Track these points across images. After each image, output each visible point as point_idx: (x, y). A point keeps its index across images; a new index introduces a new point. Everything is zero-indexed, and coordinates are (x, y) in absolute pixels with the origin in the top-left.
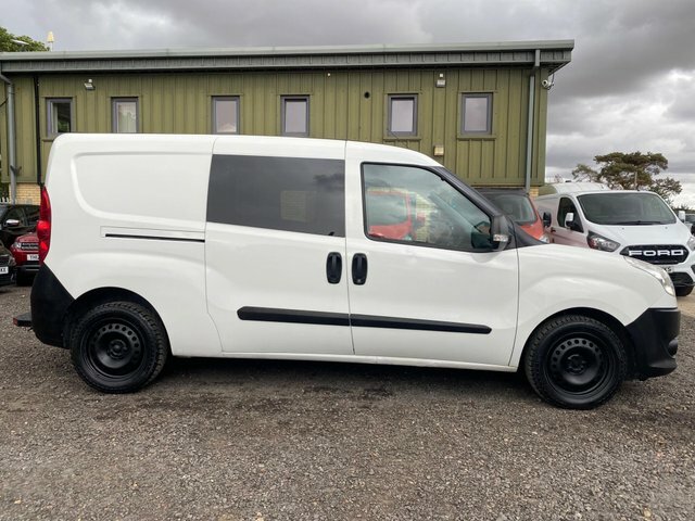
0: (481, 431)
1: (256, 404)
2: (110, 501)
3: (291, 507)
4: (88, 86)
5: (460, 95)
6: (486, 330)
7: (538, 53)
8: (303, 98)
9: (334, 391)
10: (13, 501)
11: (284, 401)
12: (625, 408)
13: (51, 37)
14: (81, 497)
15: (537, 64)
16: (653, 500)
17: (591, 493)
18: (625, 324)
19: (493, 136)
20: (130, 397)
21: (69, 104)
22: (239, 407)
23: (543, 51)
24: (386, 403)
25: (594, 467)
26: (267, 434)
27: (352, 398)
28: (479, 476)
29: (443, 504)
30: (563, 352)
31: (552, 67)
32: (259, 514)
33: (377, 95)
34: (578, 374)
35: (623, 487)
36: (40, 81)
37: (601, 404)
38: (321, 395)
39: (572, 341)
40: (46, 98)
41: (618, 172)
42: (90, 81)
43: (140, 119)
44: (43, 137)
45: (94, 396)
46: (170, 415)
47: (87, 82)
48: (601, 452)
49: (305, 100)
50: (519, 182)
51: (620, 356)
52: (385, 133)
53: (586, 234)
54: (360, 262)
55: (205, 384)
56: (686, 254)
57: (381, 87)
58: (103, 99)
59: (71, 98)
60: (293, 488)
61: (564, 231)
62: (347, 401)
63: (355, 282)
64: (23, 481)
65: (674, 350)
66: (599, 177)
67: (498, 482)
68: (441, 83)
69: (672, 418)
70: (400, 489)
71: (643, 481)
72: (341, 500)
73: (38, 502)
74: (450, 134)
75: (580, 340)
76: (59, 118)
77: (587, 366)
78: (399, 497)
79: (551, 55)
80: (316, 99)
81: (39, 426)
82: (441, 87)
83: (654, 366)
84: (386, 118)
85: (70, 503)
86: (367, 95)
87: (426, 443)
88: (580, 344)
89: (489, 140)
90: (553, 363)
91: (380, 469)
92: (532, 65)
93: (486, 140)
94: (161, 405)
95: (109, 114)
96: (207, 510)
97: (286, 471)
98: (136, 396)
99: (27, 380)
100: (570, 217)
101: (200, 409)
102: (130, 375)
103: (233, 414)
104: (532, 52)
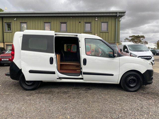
0: (112, 97)
1: (62, 92)
2: (34, 114)
3: (75, 114)
4: (15, 20)
5: (101, 22)
6: (112, 75)
7: (118, 13)
8: (65, 23)
9: (79, 89)
10: (12, 114)
11: (68, 91)
12: (142, 91)
13: (6, 8)
14: (28, 113)
15: (118, 16)
16: (151, 110)
17: (138, 109)
18: (142, 73)
19: (108, 32)
20: (33, 91)
21: (10, 24)
22: (58, 93)
23: (119, 13)
24: (91, 91)
25: (138, 104)
26: (66, 99)
27: (83, 90)
28: (114, 106)
29: (107, 112)
30: (129, 79)
31: (121, 16)
32: (68, 116)
33: (82, 22)
34: (132, 84)
35: (144, 108)
36: (4, 18)
37: (137, 91)
38: (76, 90)
39: (131, 77)
40: (5, 22)
41: (134, 40)
42: (15, 18)
43: (27, 27)
44: (4, 31)
45: (25, 91)
46: (43, 95)
47: (15, 19)
48: (139, 101)
49: (66, 23)
50: (114, 42)
51: (141, 80)
52: (84, 31)
53: (129, 54)
54: (85, 60)
55: (49, 88)
56: (151, 58)
57: (83, 21)
58: (18, 23)
59: (11, 22)
60: (74, 110)
61: (125, 53)
62: (82, 91)
63: (84, 65)
64: (13, 110)
65: (152, 79)
66: (130, 40)
67: (118, 107)
68: (96, 20)
69: (152, 93)
70: (98, 110)
71: (148, 107)
72: (85, 112)
73: (18, 115)
74: (99, 31)
75: (133, 77)
76: (8, 27)
77: (134, 82)
78: (97, 111)
79: (121, 14)
80: (68, 23)
81: (14, 98)
82: (96, 21)
83: (148, 82)
84: (84, 27)
85: (25, 114)
86: (80, 22)
87: (101, 100)
88: (133, 78)
89: (107, 32)
90: (127, 82)
91: (92, 105)
92: (117, 16)
93: (106, 32)
94: (40, 93)
95: (20, 26)
96: (56, 115)
97: (72, 107)
98: (34, 91)
99: (8, 88)
100: (126, 50)
101: (49, 93)
102: (33, 86)
103: (57, 94)
104: (117, 13)
